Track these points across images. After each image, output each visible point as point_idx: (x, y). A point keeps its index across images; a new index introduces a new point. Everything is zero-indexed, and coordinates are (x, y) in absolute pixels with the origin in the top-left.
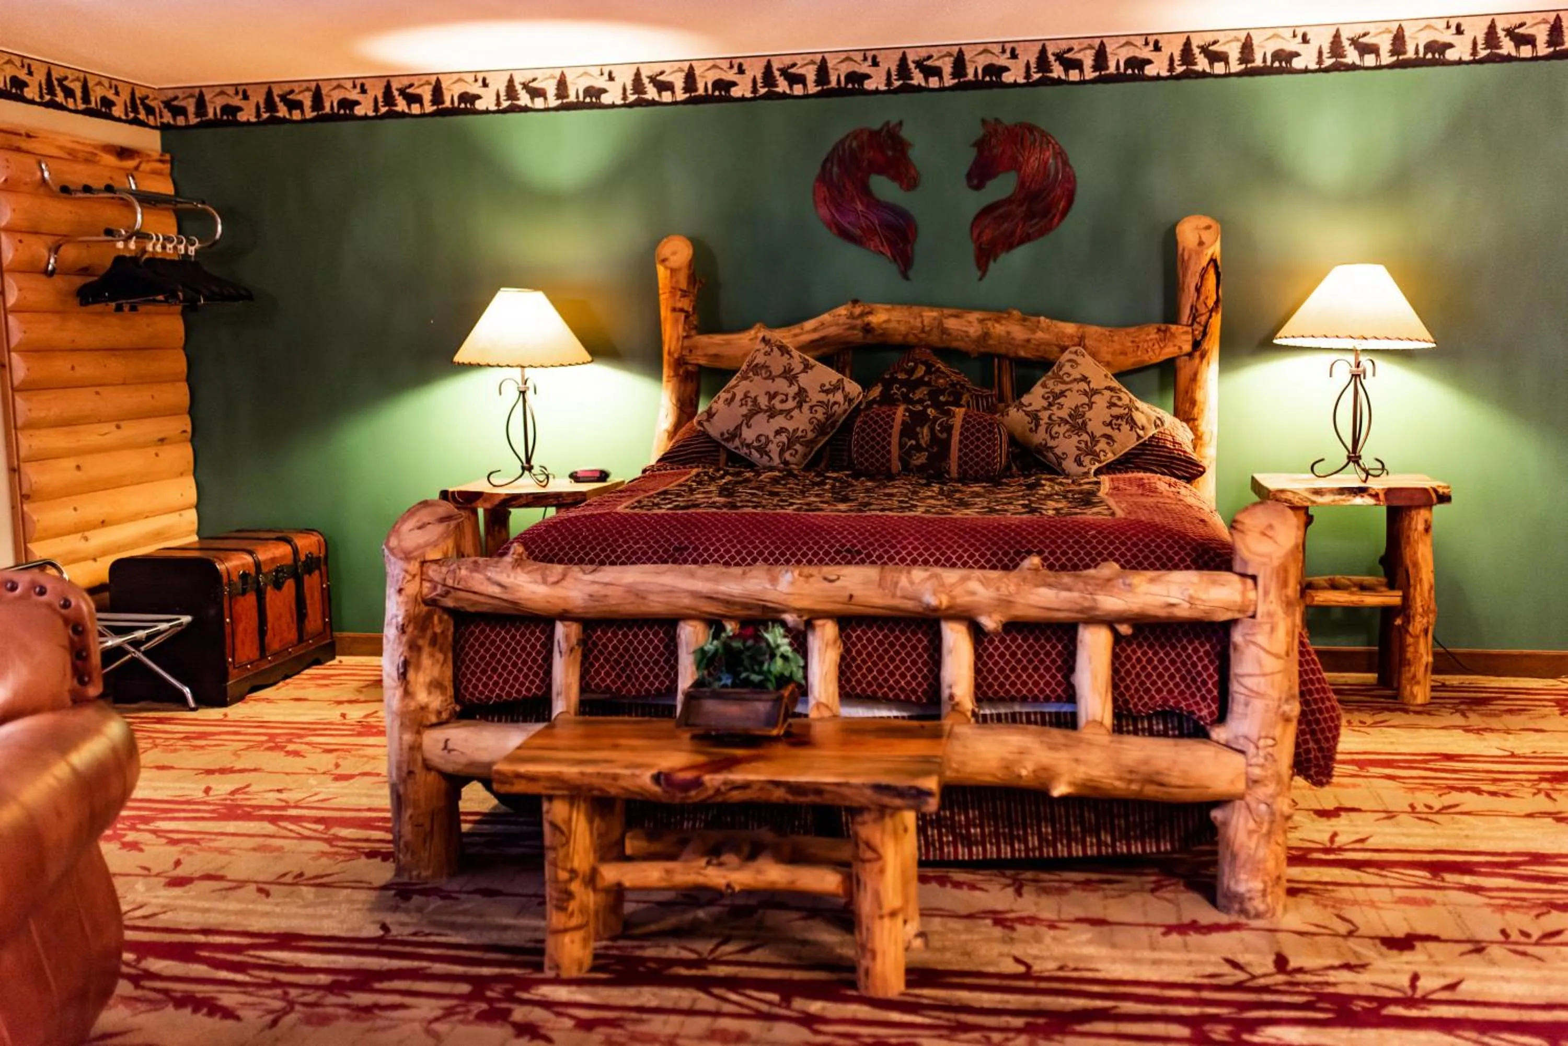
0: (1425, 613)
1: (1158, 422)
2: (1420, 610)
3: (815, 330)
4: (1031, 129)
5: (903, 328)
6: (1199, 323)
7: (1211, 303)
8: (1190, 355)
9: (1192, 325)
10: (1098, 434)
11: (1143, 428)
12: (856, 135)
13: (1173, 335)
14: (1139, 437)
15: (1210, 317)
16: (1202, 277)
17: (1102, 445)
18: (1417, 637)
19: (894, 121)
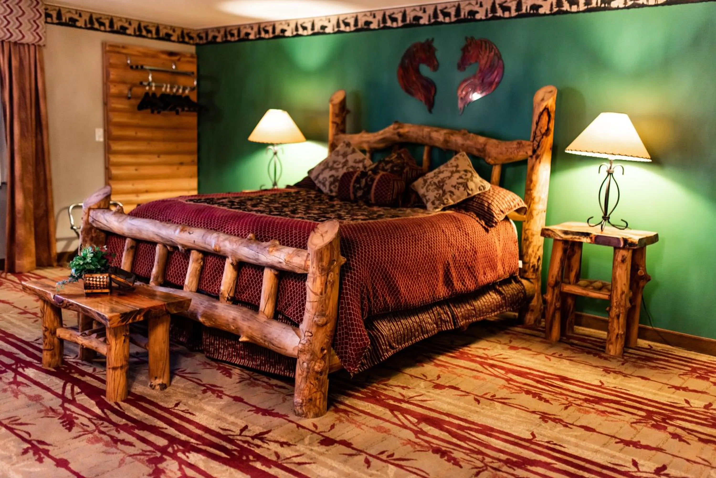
0: (618, 306)
1: (482, 188)
2: (615, 304)
3: (382, 134)
4: (486, 42)
5: (415, 136)
6: (537, 141)
7: (543, 131)
8: (531, 157)
9: (533, 141)
10: (447, 190)
11: (472, 190)
12: (415, 46)
13: (523, 146)
14: (469, 194)
15: (542, 138)
16: (540, 117)
17: (448, 196)
18: (613, 319)
19: (430, 39)
